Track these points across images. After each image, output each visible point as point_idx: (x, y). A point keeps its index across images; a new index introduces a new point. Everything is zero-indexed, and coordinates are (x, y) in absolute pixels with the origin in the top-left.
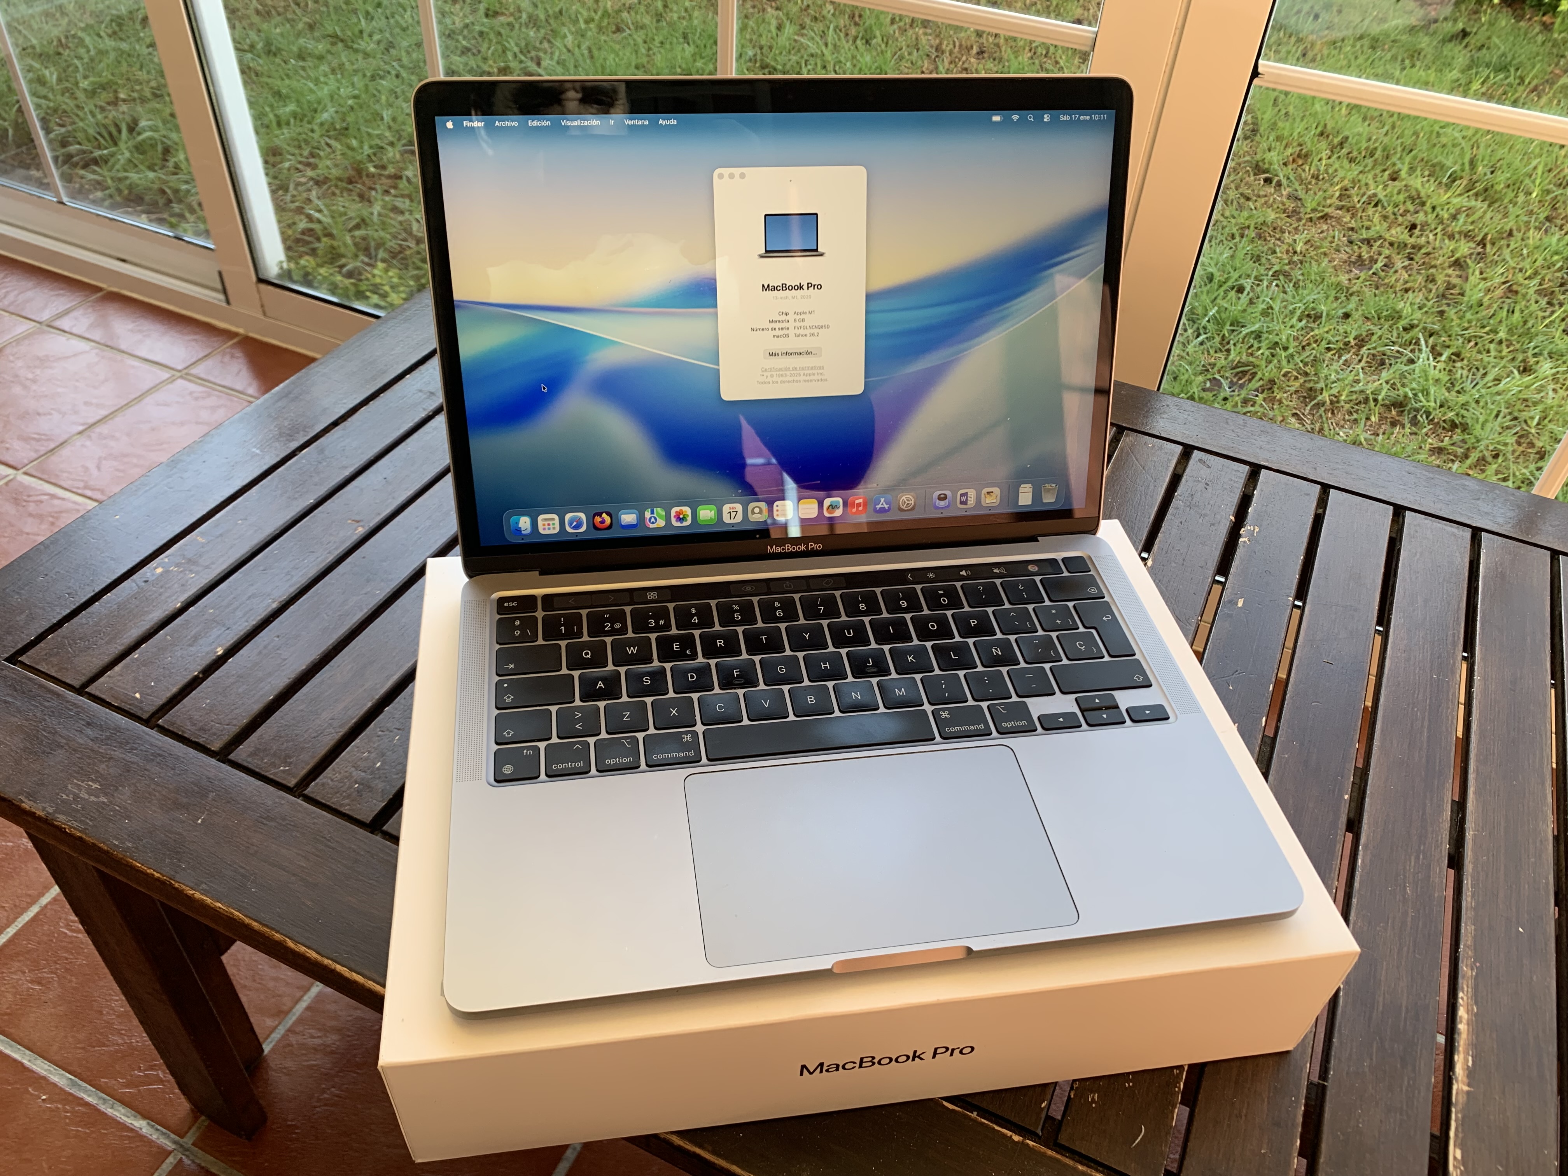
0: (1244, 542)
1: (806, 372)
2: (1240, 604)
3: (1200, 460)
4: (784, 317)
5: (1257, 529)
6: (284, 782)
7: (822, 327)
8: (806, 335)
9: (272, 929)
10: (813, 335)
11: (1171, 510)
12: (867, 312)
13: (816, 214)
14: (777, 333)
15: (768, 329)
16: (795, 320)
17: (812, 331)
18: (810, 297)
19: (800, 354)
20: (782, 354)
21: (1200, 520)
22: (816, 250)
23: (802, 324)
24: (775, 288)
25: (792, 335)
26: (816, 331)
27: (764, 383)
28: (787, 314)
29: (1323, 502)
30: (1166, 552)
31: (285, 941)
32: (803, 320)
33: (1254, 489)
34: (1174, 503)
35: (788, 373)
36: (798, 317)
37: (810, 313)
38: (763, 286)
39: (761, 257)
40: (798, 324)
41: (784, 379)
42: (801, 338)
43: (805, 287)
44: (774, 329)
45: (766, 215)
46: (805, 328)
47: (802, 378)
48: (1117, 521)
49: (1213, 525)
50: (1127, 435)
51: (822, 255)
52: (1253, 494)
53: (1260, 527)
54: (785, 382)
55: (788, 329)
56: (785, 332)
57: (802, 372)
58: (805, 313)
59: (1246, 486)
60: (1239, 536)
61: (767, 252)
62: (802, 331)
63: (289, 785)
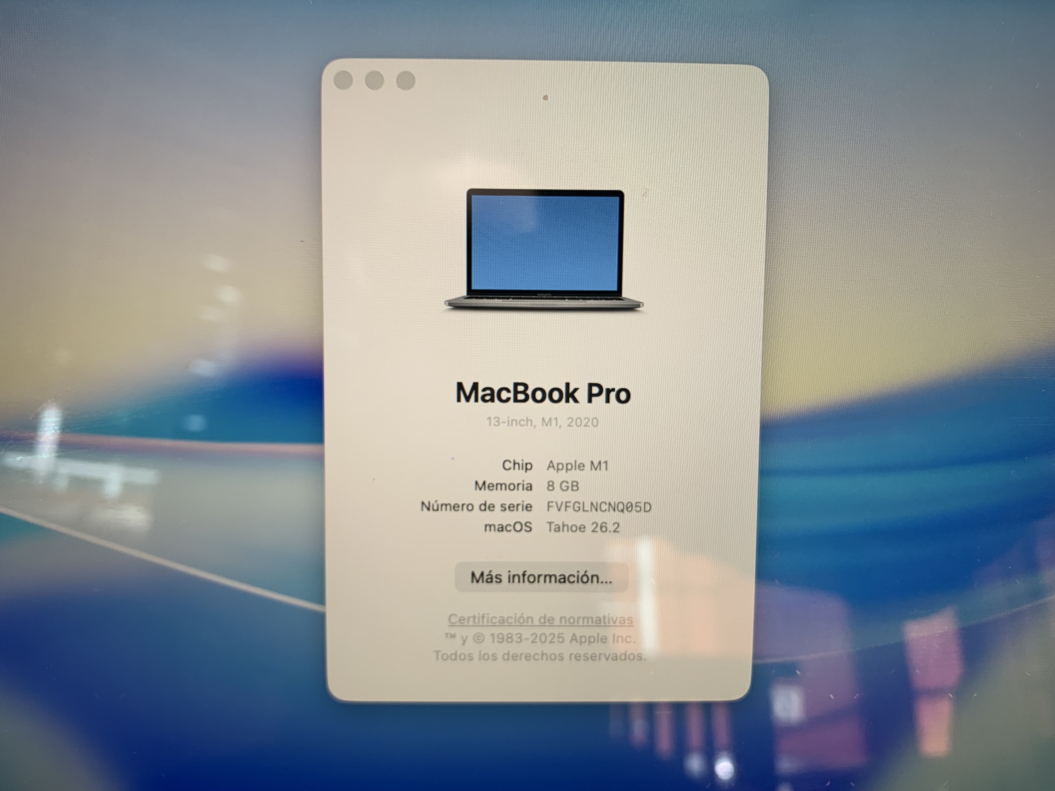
1: (579, 632)
4: (517, 476)
7: (629, 507)
8: (582, 528)
10: (603, 527)
12: (764, 473)
13: (620, 194)
14: (498, 517)
15: (470, 507)
16: (551, 486)
17: (599, 517)
18: (595, 422)
19: (564, 579)
20: (512, 578)
22: (617, 294)
23: (570, 496)
24: (493, 395)
25: (539, 526)
26: (610, 517)
27: (455, 657)
28: (527, 467)
32: (575, 486)
35: (527, 633)
36: (558, 477)
37: (595, 466)
38: (460, 386)
39: (456, 306)
40: (558, 496)
41: (514, 648)
42: (565, 534)
43: (582, 395)
44: (487, 507)
45: (471, 193)
46: (579, 507)
47: (568, 648)
51: (632, 307)
54: (515, 657)
55: (528, 508)
56: (522, 516)
57: (568, 633)
58: (581, 467)
61: (472, 293)
62: (570, 518)
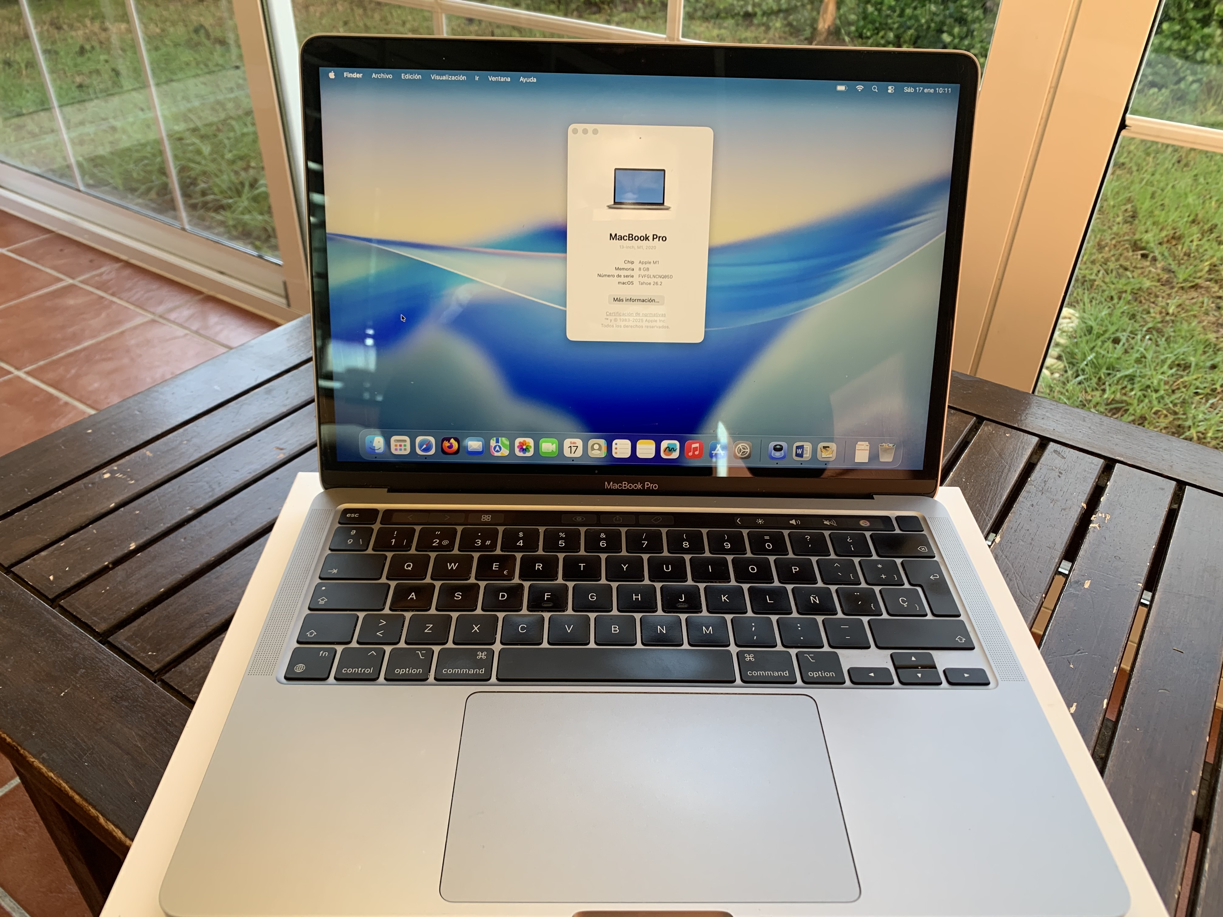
0: (1095, 528)
1: (648, 318)
2: (1087, 585)
3: (1055, 451)
4: (629, 266)
5: (1108, 517)
6: (147, 666)
7: (665, 277)
8: (650, 284)
9: (90, 804)
10: (657, 283)
11: (1023, 493)
12: (709, 265)
13: (664, 170)
14: (623, 280)
15: (614, 276)
16: (640, 269)
17: (656, 280)
18: (655, 247)
19: (644, 301)
20: (627, 300)
21: (1052, 505)
22: (663, 204)
23: (646, 273)
24: (621, 238)
25: (636, 283)
26: (659, 280)
27: (608, 326)
28: (632, 263)
29: (1178, 498)
30: (1015, 531)
31: (98, 817)
32: (648, 269)
33: (1108, 480)
34: (1027, 487)
35: (631, 318)
36: (642, 266)
37: (655, 263)
38: (611, 235)
39: (610, 207)
40: (642, 273)
41: (627, 324)
42: (644, 286)
43: (651, 238)
44: (619, 276)
45: (616, 169)
46: (649, 277)
47: (645, 324)
48: (958, 489)
49: (1064, 509)
50: (986, 425)
51: (668, 209)
52: (1106, 485)
53: (1112, 514)
54: (627, 326)
55: (632, 276)
56: (630, 279)
57: (645, 318)
58: (650, 263)
59: (1099, 477)
60: (1090, 522)
61: (615, 203)
62: (646, 280)
63: (151, 669)
